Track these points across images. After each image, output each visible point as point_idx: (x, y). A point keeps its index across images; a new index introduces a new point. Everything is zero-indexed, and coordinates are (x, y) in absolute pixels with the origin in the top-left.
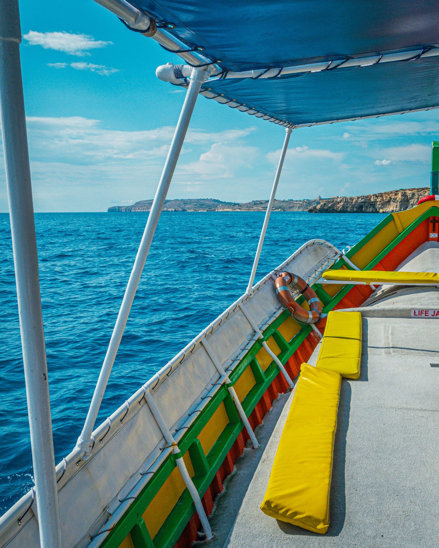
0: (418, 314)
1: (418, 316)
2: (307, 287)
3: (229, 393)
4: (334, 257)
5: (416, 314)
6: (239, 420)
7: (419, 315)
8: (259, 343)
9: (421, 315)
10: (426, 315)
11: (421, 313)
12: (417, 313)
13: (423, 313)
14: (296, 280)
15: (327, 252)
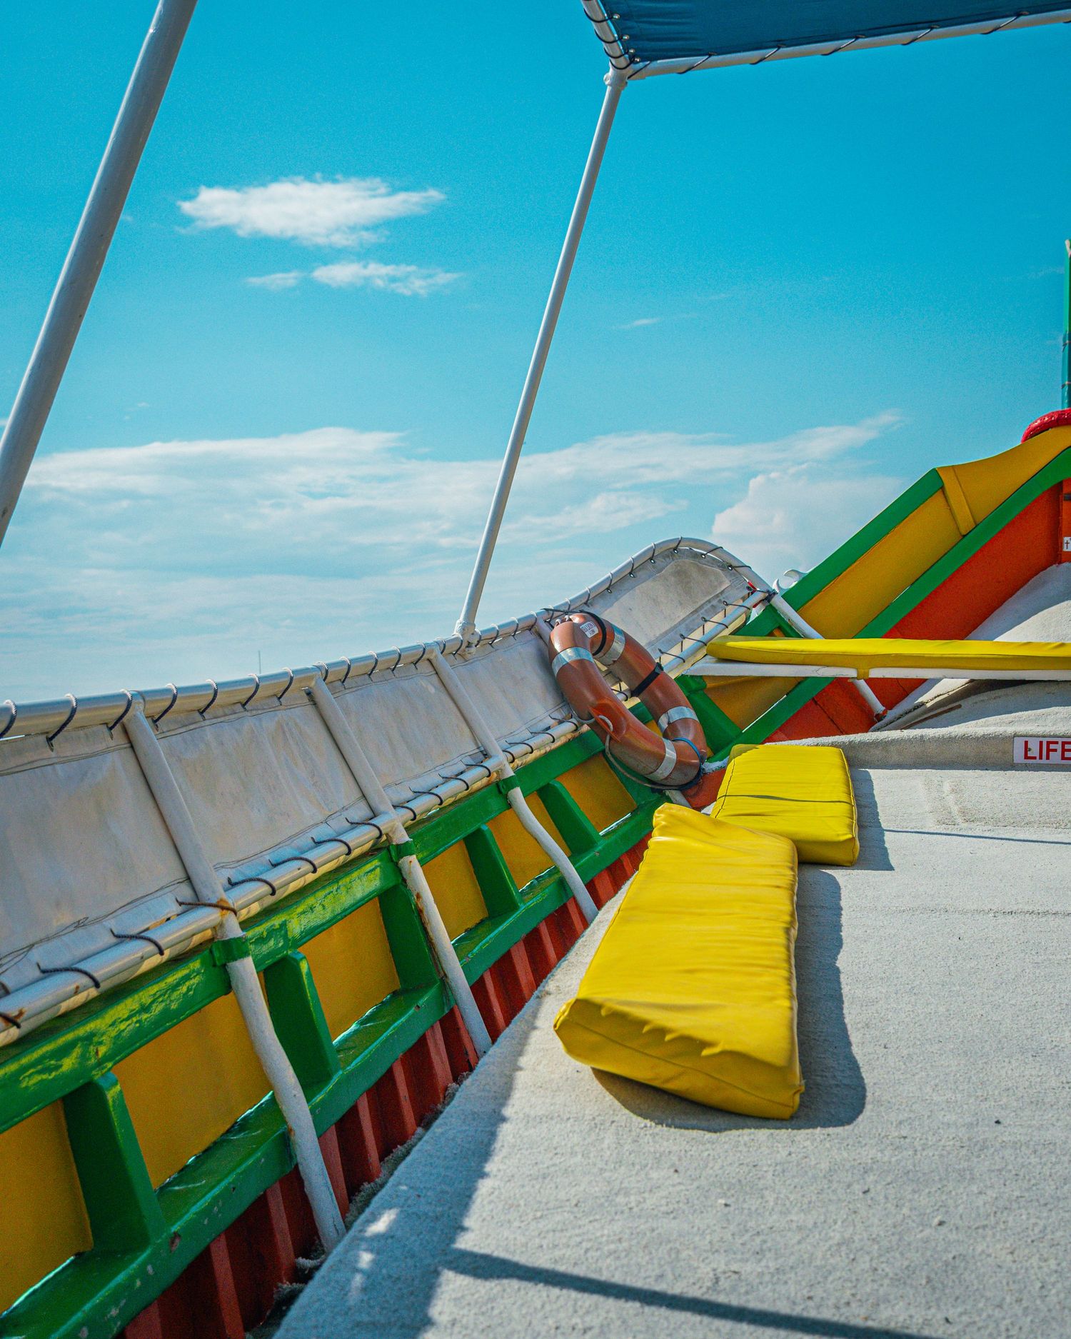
0: (1038, 756)
1: (1038, 761)
2: (657, 671)
3: (404, 880)
4: (744, 599)
5: (1030, 754)
6: (438, 978)
7: (1041, 758)
8: (500, 792)
9: (1048, 758)
10: (1063, 758)
11: (1049, 750)
12: (1034, 751)
13: (1055, 750)
14: (618, 647)
15: (721, 583)
